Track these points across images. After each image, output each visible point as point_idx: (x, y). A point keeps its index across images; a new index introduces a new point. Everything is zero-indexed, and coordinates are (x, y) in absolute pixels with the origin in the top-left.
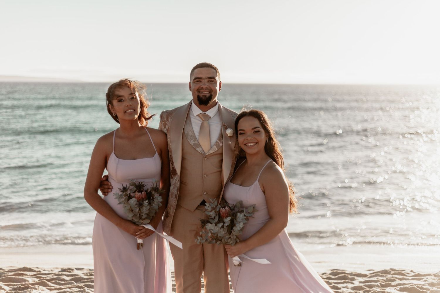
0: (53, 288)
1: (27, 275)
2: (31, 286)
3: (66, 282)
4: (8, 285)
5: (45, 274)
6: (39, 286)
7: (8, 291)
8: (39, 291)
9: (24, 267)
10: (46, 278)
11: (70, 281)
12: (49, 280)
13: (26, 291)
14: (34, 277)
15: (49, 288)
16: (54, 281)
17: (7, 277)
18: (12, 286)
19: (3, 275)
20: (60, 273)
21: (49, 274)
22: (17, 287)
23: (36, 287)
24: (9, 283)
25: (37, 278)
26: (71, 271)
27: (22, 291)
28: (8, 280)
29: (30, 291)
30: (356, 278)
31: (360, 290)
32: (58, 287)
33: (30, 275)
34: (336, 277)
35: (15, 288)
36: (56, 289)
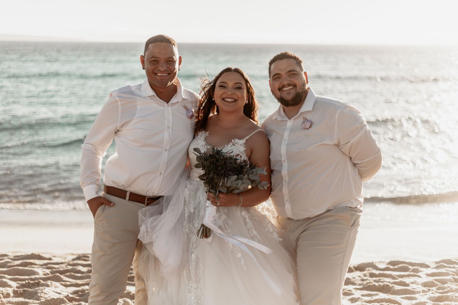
0: (69, 283)
1: (36, 265)
2: (42, 282)
3: (83, 275)
4: (15, 280)
5: (58, 264)
6: (52, 281)
7: (16, 289)
8: (52, 288)
9: (32, 254)
10: (58, 268)
11: (87, 274)
12: (62, 273)
13: (36, 290)
14: (44, 267)
15: (64, 283)
16: (68, 274)
17: (13, 268)
18: (20, 281)
19: (9, 264)
20: (75, 262)
21: (62, 263)
22: (26, 283)
23: (48, 283)
24: (16, 277)
25: (48, 268)
26: (87, 259)
27: (32, 290)
28: (14, 272)
29: (42, 289)
30: (420, 269)
31: (432, 287)
32: (74, 281)
33: (39, 265)
34: (396, 267)
35: (23, 284)
36: (72, 285)
